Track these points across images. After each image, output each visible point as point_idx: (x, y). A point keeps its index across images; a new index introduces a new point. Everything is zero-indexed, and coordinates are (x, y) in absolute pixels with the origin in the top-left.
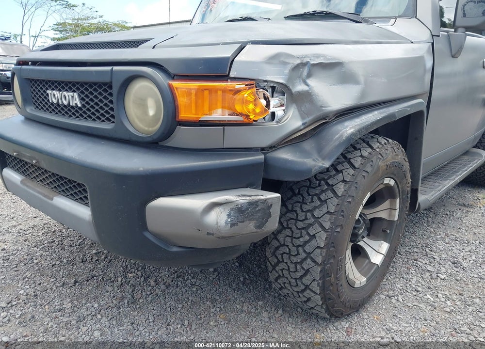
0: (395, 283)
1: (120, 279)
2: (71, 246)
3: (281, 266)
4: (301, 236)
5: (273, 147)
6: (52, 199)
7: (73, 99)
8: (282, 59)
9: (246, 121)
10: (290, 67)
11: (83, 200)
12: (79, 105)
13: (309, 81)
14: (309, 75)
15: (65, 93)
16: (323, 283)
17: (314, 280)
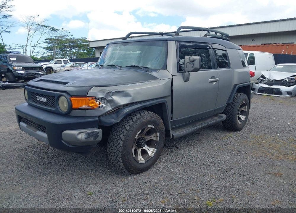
0: (161, 165)
1: (60, 163)
2: (43, 153)
3: (111, 154)
4: (116, 144)
5: (102, 116)
6: (36, 132)
7: (44, 100)
8: (103, 91)
9: (92, 108)
10: (106, 93)
11: (45, 132)
12: (46, 102)
13: (112, 97)
14: (112, 95)
15: (42, 98)
16: (123, 158)
17: (120, 158)
